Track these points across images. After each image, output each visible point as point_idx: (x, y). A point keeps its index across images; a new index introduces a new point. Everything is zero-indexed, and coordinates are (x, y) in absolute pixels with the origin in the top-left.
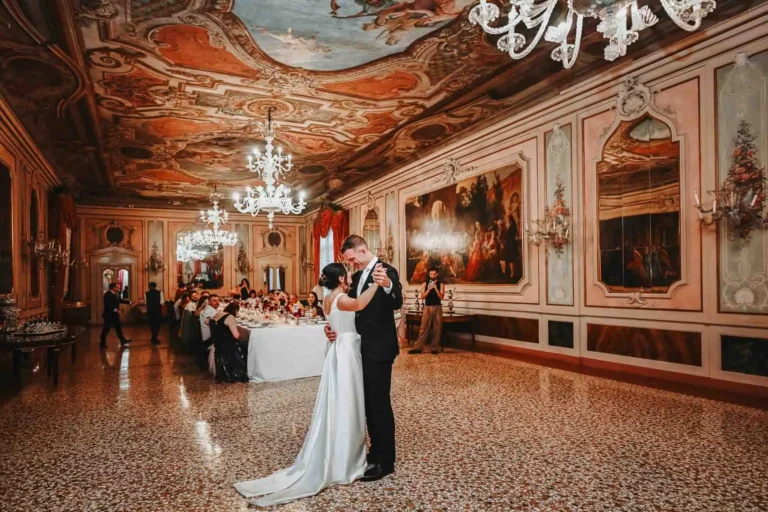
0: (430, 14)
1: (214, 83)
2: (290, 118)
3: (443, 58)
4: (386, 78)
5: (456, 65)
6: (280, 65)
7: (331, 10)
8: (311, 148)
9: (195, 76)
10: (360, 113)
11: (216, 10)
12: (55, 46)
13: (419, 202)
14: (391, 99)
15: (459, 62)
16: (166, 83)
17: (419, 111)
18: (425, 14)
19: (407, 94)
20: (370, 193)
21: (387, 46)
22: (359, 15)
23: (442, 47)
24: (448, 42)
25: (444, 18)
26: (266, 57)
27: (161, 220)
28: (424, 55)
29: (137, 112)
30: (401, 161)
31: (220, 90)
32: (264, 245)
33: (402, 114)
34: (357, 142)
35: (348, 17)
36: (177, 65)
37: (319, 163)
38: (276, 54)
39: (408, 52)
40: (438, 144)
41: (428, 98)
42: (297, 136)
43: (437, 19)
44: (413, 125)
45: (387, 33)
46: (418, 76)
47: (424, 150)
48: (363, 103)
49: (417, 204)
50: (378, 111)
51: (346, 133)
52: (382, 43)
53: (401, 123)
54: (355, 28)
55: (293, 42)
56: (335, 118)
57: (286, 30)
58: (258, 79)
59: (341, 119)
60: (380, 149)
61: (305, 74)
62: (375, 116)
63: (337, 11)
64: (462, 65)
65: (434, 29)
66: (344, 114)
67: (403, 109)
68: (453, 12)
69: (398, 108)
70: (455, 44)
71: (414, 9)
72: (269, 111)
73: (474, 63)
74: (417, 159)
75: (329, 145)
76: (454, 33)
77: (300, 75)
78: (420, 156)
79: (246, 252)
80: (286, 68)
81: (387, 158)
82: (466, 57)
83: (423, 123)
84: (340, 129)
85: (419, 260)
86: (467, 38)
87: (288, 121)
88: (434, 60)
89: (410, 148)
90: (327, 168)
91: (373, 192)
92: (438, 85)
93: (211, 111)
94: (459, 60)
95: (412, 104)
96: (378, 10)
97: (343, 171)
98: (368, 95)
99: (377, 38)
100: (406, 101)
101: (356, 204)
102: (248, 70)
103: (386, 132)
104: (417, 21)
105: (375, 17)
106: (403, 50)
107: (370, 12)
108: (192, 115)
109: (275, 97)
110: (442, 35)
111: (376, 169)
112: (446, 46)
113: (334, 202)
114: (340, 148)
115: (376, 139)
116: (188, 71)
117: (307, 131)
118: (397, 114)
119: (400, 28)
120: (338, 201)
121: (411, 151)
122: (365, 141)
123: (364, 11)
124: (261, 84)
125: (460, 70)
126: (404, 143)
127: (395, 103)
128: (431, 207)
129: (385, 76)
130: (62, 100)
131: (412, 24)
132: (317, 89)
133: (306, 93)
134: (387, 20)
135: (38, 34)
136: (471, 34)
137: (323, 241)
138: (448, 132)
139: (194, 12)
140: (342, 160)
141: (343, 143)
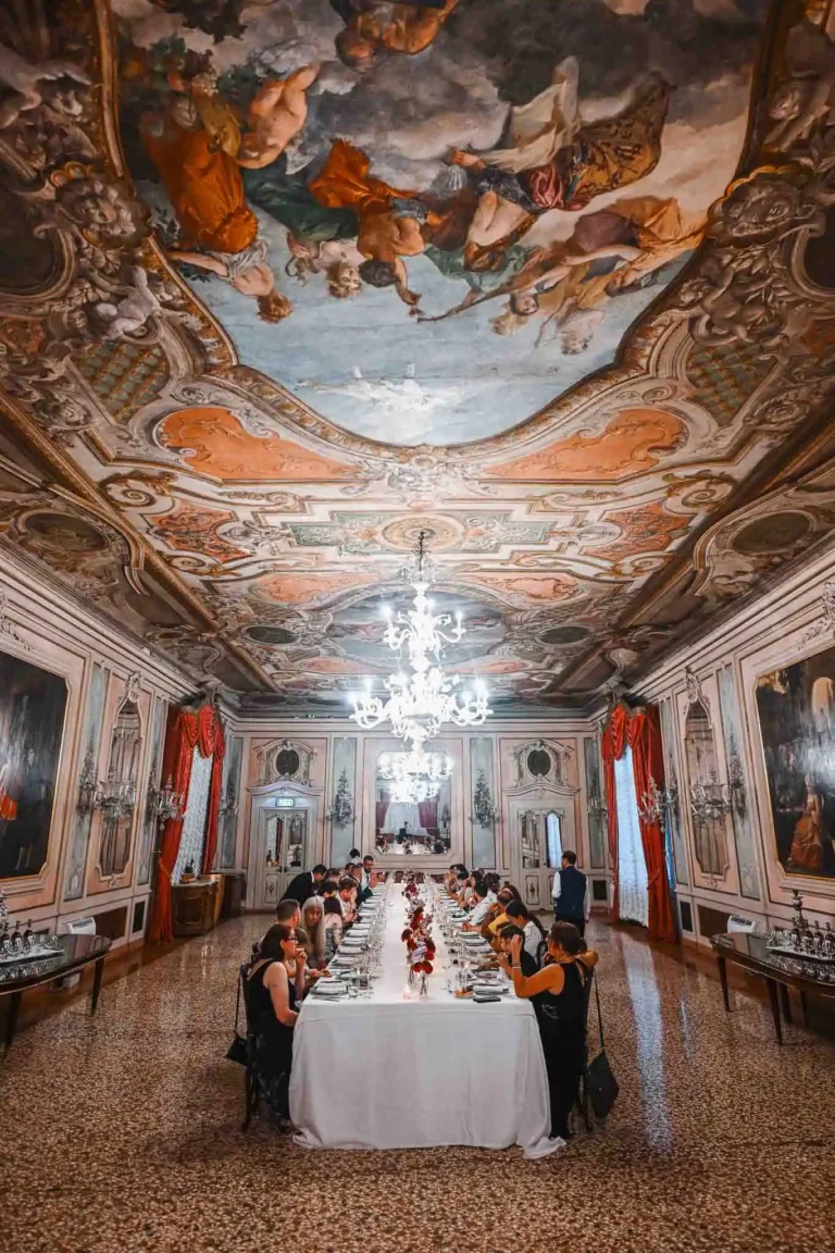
0: (629, 254)
1: (303, 503)
2: (467, 545)
3: (718, 357)
4: (609, 430)
5: (760, 364)
6: (388, 446)
7: (408, 308)
8: (539, 597)
9: (267, 496)
10: (593, 515)
11: (214, 366)
12: (56, 485)
13: (783, 684)
14: (643, 474)
15: (763, 358)
16: (233, 517)
17: (724, 490)
18: (618, 258)
19: (676, 457)
20: (688, 670)
21: (569, 358)
22: (469, 304)
23: (702, 330)
24: (711, 314)
25: (670, 253)
26: (353, 437)
27: (353, 735)
28: (667, 357)
29: (227, 571)
30: (732, 602)
31: (320, 513)
32: (521, 774)
33: (685, 503)
34: (619, 573)
35: (449, 313)
36: (227, 482)
37: (569, 622)
38: (367, 427)
39: (624, 359)
40: (801, 557)
41: (731, 458)
42: (501, 577)
43: (653, 263)
44: (727, 521)
45: (552, 327)
46: (678, 412)
47: (772, 572)
48: (588, 494)
49: (779, 688)
50: (632, 505)
51: (589, 559)
52: (552, 353)
53: (695, 523)
54: (480, 333)
55: (376, 394)
56: (550, 533)
57: (351, 373)
58: (366, 481)
59: (564, 534)
60: (677, 582)
61: (441, 455)
62: (630, 518)
63: (420, 305)
64: (775, 361)
65: (659, 289)
66: (564, 521)
67: (685, 492)
68: (686, 229)
69: (670, 493)
70: (732, 314)
71: (582, 253)
72: (422, 539)
73: (806, 350)
74: (764, 592)
75: (568, 586)
76: (715, 285)
77: (435, 460)
78: (769, 586)
79: (489, 786)
80: (402, 451)
81: (704, 599)
82: (776, 341)
83: (748, 516)
84: (572, 552)
85: (800, 815)
86: (754, 291)
87: (465, 551)
88: (697, 365)
89: (745, 573)
90: (592, 629)
91: (694, 668)
92: (738, 423)
93: (331, 553)
94: (762, 350)
95: (698, 477)
96: (504, 278)
97: (625, 632)
98: (590, 475)
99: (536, 344)
100: (681, 473)
101: (668, 693)
102: (341, 469)
103: (673, 546)
104: (604, 281)
105: (506, 298)
106: (610, 360)
107: (487, 289)
108: (307, 564)
109: (418, 510)
110: (687, 298)
111: (690, 622)
112: (710, 325)
113: (632, 691)
114: (594, 591)
115: (658, 563)
116: (248, 489)
117: (511, 566)
118: (674, 505)
119: (576, 308)
120: (638, 688)
121: (748, 578)
122: (638, 570)
123: (476, 290)
124: (377, 489)
125: (773, 376)
126: (722, 564)
127: (656, 481)
128: (810, 693)
129: (602, 427)
130: (126, 568)
131: (599, 290)
132: (481, 481)
133: (464, 493)
134: (535, 297)
135: (24, 472)
136: (761, 277)
137: (619, 765)
138: (815, 525)
139: (184, 380)
140: (610, 613)
141: (595, 579)
